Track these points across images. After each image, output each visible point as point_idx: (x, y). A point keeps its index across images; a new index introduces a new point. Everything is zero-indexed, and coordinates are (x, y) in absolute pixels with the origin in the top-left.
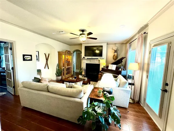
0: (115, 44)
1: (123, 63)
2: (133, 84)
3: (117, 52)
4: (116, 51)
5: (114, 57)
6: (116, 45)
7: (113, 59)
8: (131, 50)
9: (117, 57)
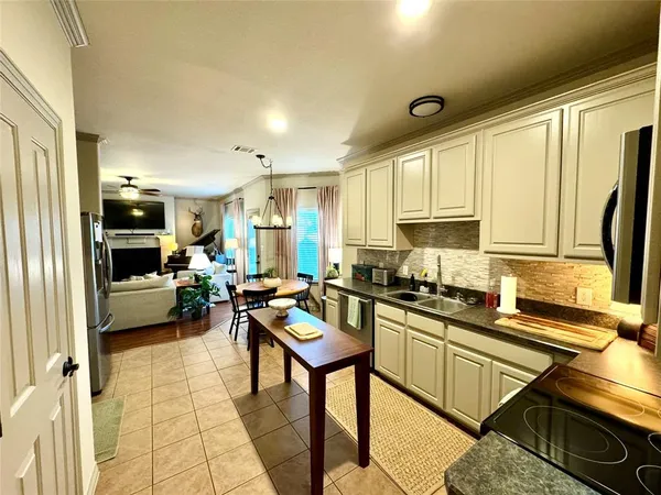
0: (195, 199)
1: (217, 241)
2: (235, 271)
3: (201, 219)
4: (197, 217)
5: (195, 230)
6: (198, 202)
7: (193, 233)
8: (228, 215)
9: (202, 230)
